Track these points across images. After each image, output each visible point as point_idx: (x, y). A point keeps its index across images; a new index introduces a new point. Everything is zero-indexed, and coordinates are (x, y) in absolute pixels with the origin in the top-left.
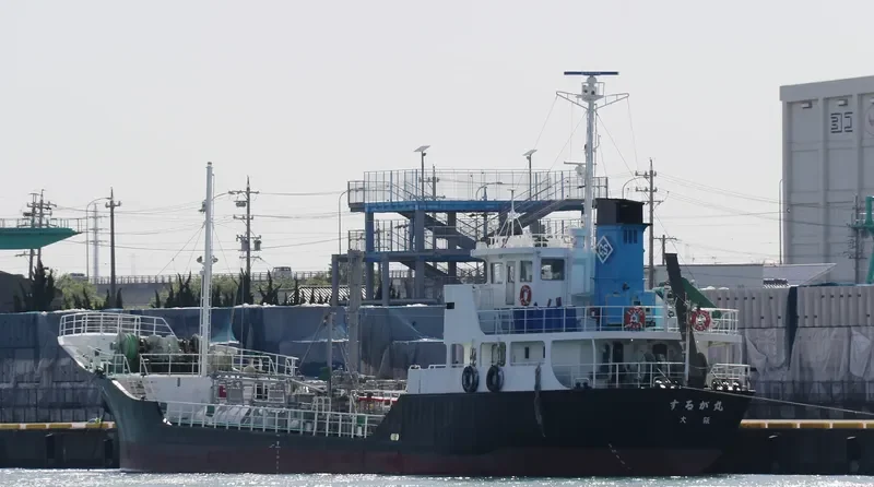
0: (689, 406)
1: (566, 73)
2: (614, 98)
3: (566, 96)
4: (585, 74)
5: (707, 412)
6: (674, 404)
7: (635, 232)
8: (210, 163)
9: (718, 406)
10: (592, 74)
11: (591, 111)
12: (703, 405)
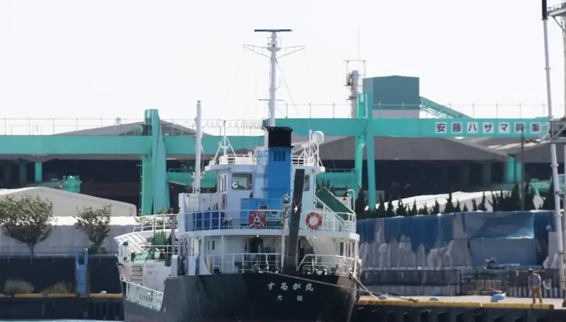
0: (284, 287)
1: (256, 31)
2: (293, 50)
3: (251, 48)
4: (269, 31)
5: (299, 292)
6: (271, 285)
7: (284, 153)
8: (199, 101)
9: (309, 287)
10: (274, 31)
11: (273, 60)
12: (296, 286)
